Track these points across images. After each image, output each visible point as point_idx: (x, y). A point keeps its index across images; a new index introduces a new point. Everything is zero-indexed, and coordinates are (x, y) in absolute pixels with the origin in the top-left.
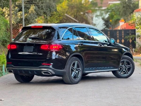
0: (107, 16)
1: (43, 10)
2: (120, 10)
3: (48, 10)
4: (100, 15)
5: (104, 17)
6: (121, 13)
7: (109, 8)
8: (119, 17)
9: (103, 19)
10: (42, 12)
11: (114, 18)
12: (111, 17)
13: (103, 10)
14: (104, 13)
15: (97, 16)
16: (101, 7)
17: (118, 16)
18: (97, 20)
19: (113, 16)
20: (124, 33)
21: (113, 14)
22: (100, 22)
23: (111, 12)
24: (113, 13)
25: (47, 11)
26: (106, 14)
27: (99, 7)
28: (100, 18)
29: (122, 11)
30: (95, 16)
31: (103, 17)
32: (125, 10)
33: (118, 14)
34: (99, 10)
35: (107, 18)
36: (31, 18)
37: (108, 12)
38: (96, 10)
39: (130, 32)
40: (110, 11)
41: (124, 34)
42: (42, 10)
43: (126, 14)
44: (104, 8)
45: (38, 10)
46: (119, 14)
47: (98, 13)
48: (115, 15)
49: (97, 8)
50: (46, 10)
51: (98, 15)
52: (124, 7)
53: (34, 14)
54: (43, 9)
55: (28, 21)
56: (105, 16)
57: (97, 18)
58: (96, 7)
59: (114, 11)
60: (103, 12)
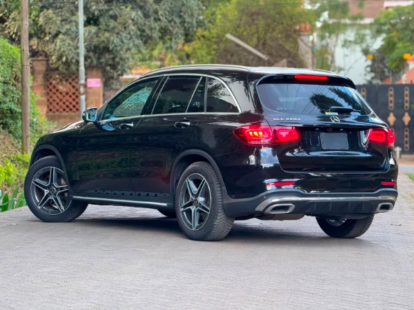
0: (378, 43)
1: (159, 22)
3: (175, 23)
4: (355, 42)
5: (368, 47)
7: (383, 21)
9: (366, 52)
11: (397, 51)
12: (389, 46)
13: (364, 26)
14: (369, 35)
15: (346, 44)
16: (362, 18)
17: (408, 44)
18: (347, 56)
19: (395, 44)
21: (393, 37)
22: (356, 61)
23: (388, 32)
24: (393, 34)
25: (172, 26)
26: (374, 37)
27: (355, 18)
28: (358, 48)
30: (340, 43)
31: (364, 46)
33: (408, 37)
34: (352, 25)
35: (379, 51)
36: (120, 45)
37: (379, 32)
38: (346, 25)
40: (386, 28)
41: (410, 98)
42: (156, 22)
44: (368, 21)
45: (145, 24)
47: (350, 35)
48: (400, 40)
49: (348, 21)
50: (170, 22)
51: (350, 42)
53: (132, 33)
54: (160, 20)
55: (113, 54)
56: (370, 45)
57: (347, 51)
58: (344, 18)
60: (368, 32)
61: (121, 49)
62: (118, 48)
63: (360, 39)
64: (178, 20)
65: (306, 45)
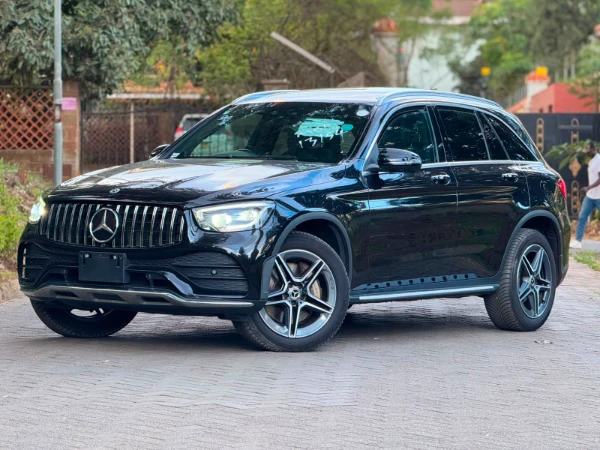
0: (470, 55)
1: (168, 11)
2: (529, 28)
3: (193, 13)
4: (439, 51)
5: (458, 58)
6: (534, 41)
7: (483, 20)
8: (525, 62)
9: (454, 67)
10: (163, 21)
11: (503, 65)
12: (491, 57)
13: (453, 28)
14: (459, 41)
15: (426, 54)
16: (449, 16)
17: (520, 55)
18: (427, 71)
19: (499, 55)
20: (547, 130)
21: (497, 44)
22: (440, 80)
23: (489, 37)
24: (498, 40)
25: (188, 18)
26: (468, 44)
27: (438, 16)
28: (443, 61)
29: (538, 35)
30: (417, 52)
31: (452, 57)
32: (553, 31)
33: (522, 45)
34: (435, 27)
35: (473, 64)
36: (108, 46)
37: (475, 36)
38: (426, 26)
39: (575, 124)
40: (484, 31)
41: (546, 134)
42: (164, 9)
43: (554, 47)
44: (457, 20)
45: (146, 12)
46: (528, 47)
47: (432, 40)
48: (509, 48)
49: (429, 20)
50: (184, 11)
51: (431, 51)
52: (548, 14)
53: (127, 27)
54: (170, 7)
55: (98, 60)
56: (462, 55)
57: (425, 64)
58: (423, 15)
59: (505, 34)
60: (456, 36)
61: (110, 52)
62: (106, 50)
63: (447, 47)
64: (196, 10)
65: (390, 51)
